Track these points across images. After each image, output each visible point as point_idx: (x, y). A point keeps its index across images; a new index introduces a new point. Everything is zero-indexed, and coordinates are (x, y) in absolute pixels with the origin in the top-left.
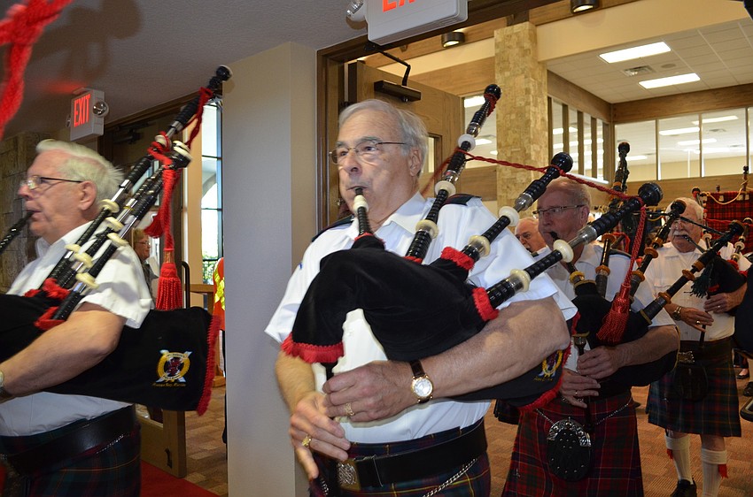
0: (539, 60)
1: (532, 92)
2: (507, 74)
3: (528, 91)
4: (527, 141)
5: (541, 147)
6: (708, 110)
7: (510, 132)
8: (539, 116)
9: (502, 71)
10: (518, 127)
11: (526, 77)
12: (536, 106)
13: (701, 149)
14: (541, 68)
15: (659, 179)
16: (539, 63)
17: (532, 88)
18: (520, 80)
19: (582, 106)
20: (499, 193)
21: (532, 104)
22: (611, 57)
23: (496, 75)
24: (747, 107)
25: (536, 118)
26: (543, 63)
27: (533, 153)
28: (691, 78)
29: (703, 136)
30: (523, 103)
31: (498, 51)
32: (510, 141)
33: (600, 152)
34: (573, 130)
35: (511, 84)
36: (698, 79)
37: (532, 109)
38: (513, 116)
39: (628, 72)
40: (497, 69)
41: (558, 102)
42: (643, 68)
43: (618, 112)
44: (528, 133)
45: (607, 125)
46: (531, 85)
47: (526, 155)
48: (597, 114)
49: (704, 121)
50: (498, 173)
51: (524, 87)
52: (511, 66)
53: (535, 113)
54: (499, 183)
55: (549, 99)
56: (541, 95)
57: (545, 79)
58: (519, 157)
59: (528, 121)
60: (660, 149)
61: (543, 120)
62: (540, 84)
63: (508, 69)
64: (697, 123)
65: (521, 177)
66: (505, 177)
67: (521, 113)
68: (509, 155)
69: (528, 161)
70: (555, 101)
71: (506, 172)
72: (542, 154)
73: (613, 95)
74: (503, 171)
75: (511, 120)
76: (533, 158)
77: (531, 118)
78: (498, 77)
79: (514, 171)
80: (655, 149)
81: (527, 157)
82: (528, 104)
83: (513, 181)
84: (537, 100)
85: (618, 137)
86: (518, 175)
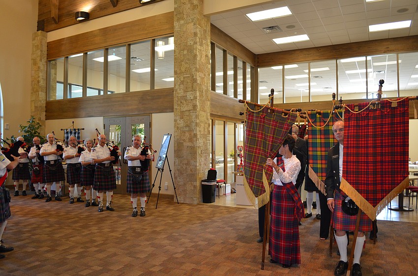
0: (204, 14)
1: (199, 35)
2: (182, 22)
3: (195, 34)
4: (194, 70)
5: (205, 75)
6: (314, 60)
7: (183, 63)
8: (204, 53)
9: (178, 20)
10: (188, 59)
11: (194, 24)
12: (201, 45)
13: (309, 89)
14: (206, 20)
15: (285, 103)
16: (204, 15)
17: (199, 32)
18: (191, 26)
19: (237, 53)
20: (175, 107)
21: (198, 44)
22: (255, 16)
23: (175, 23)
24: (337, 59)
25: (201, 54)
26: (207, 17)
27: (198, 78)
28: (304, 38)
29: (311, 80)
30: (192, 43)
31: (176, 6)
32: (183, 70)
33: (249, 89)
34: (230, 73)
35: (184, 29)
36: (308, 39)
37: (199, 47)
38: (185, 52)
39: (265, 30)
40: (175, 18)
41: (220, 48)
42: (274, 27)
43: (261, 60)
44: (195, 64)
45: (253, 68)
46: (198, 30)
47: (193, 79)
48: (246, 60)
49: (312, 70)
50: (174, 92)
51: (193, 31)
52: (185, 16)
53: (200, 50)
54: (175, 99)
55: (213, 44)
56: (205, 38)
57: (209, 28)
58: (189, 81)
59: (195, 56)
60: (285, 88)
61: (207, 56)
62: (205, 31)
63: (183, 19)
64: (307, 71)
65: (190, 96)
66: (180, 95)
67: (191, 49)
68: (182, 79)
69: (195, 84)
70: (217, 47)
71: (180, 92)
72: (205, 80)
73: (257, 47)
74: (178, 91)
75: (184, 55)
76: (198, 82)
77: (198, 54)
78: (176, 24)
79: (185, 91)
80: (282, 88)
81: (194, 81)
82: (195, 43)
83: (184, 98)
84: (202, 41)
85: (260, 79)
86: (188, 94)
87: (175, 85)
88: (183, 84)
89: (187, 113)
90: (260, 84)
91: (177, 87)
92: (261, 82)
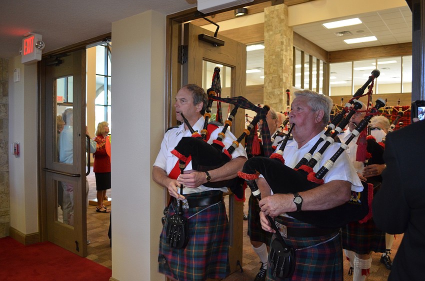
1: (285, 43)
2: (271, 33)
3: (282, 43)
4: (281, 71)
5: (289, 75)
6: (381, 57)
7: (272, 66)
8: (288, 57)
9: (268, 31)
10: (276, 63)
11: (281, 35)
12: (286, 51)
14: (290, 30)
15: (353, 94)
16: (289, 27)
17: (285, 41)
18: (278, 36)
19: (312, 52)
20: (265, 100)
21: (284, 50)
22: (329, 26)
24: (402, 56)
25: (286, 58)
26: (291, 27)
27: (284, 78)
28: (373, 39)
30: (279, 50)
31: (266, 20)
32: (272, 71)
33: (321, 79)
34: (307, 66)
35: (273, 39)
36: (376, 39)
37: (285, 53)
38: (274, 57)
39: (338, 34)
40: (265, 30)
41: (298, 50)
42: (346, 32)
43: (332, 57)
44: (282, 66)
45: (325, 63)
46: (284, 39)
48: (320, 57)
49: (378, 63)
50: (264, 88)
51: (280, 41)
52: (273, 28)
53: (286, 55)
54: (265, 94)
55: (294, 48)
56: (289, 45)
57: (292, 36)
58: (276, 80)
59: (282, 60)
60: (354, 78)
61: (290, 59)
62: (289, 39)
63: (271, 30)
64: (375, 64)
65: (277, 92)
66: (269, 91)
67: (278, 55)
68: (271, 79)
69: (281, 82)
70: (297, 49)
71: (269, 89)
72: (289, 79)
73: (329, 47)
74: (268, 88)
75: (273, 59)
76: (284, 81)
77: (284, 58)
78: (266, 34)
79: (273, 88)
80: (351, 78)
81: (281, 80)
82: (282, 50)
83: (272, 93)
84: (287, 48)
85: (331, 71)
86: (276, 90)
87: (265, 83)
88: (271, 82)
89: (275, 105)
90: (331, 75)
91: (267, 84)
92: (332, 73)
